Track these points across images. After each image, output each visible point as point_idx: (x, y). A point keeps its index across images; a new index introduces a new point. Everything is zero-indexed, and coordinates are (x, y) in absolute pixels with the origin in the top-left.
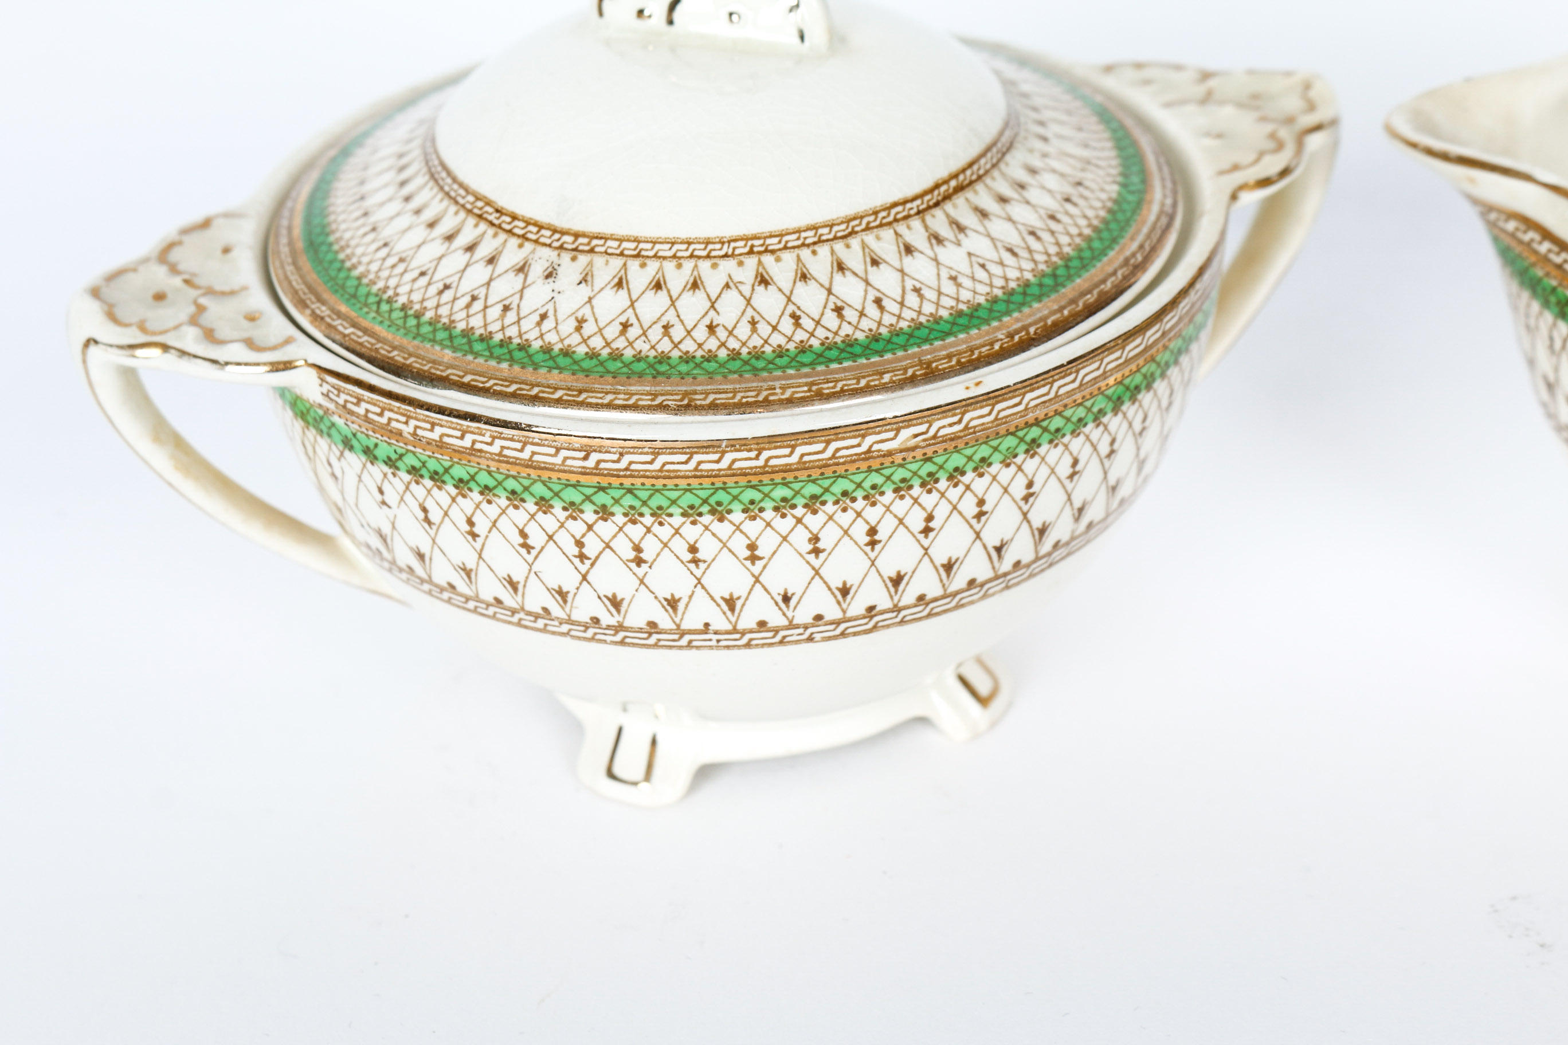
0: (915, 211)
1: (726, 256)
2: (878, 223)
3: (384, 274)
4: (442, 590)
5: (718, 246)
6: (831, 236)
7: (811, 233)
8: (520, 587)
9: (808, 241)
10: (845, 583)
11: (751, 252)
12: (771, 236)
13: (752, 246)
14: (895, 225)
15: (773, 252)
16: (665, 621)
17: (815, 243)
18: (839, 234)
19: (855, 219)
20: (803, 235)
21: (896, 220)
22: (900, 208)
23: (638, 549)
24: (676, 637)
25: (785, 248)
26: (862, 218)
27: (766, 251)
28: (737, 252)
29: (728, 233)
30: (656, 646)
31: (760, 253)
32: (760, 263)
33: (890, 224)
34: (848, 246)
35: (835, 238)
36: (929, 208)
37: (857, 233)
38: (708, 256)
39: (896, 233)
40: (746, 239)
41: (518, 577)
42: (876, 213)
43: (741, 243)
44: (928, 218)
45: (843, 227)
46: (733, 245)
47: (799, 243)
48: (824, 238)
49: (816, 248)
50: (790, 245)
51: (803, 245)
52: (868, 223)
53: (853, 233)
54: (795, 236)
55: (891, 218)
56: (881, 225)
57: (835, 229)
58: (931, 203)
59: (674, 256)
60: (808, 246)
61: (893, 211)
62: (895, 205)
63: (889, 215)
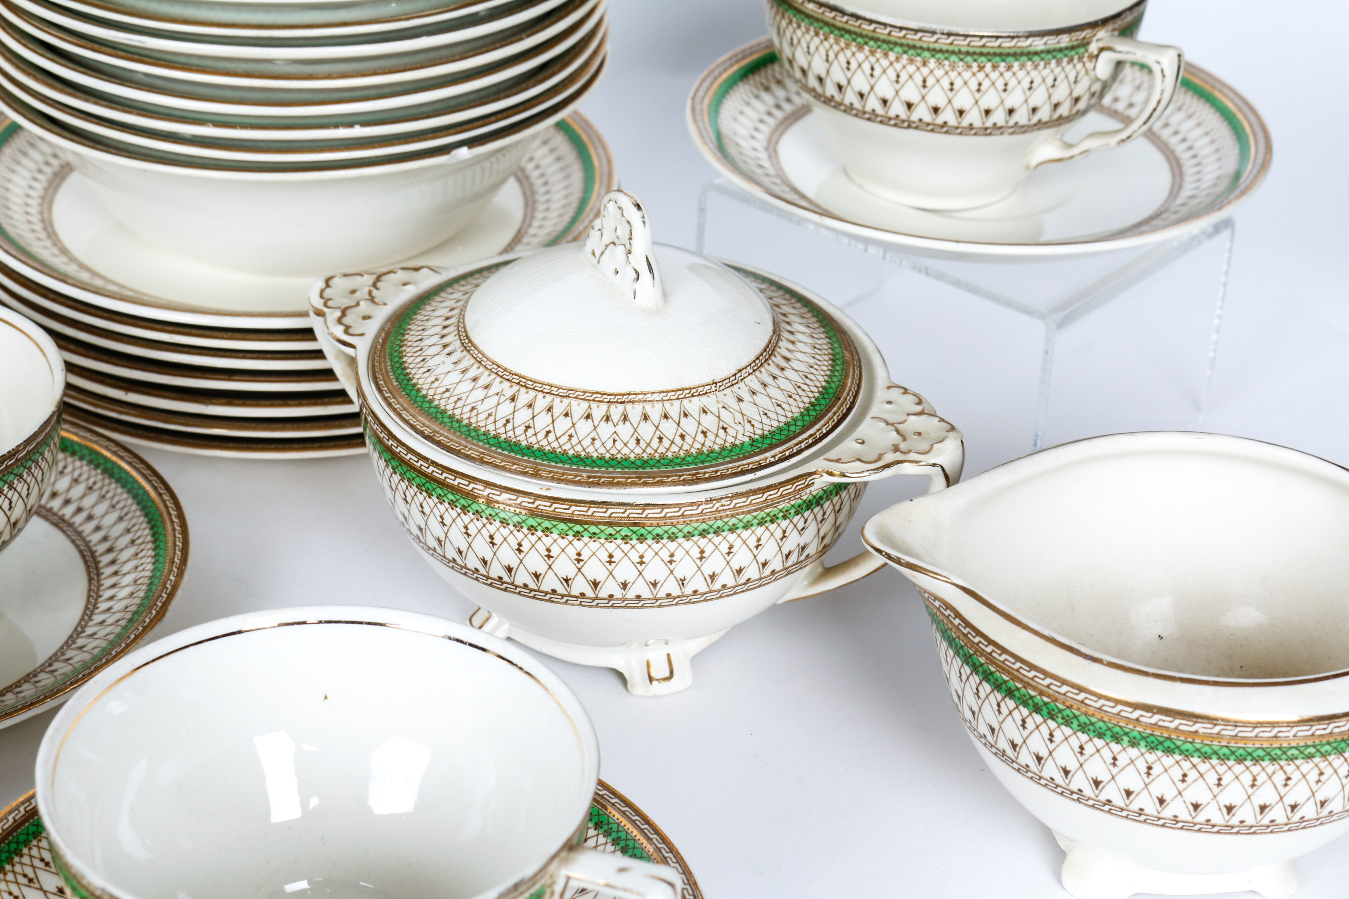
0: (608, 400)
1: (508, 380)
2: (583, 397)
5: (508, 374)
6: (556, 393)
7: (548, 387)
9: (545, 391)
11: (518, 383)
12: (531, 381)
13: (521, 381)
14: (592, 402)
15: (527, 388)
17: (547, 393)
18: (561, 394)
19: (573, 390)
20: (544, 386)
21: (594, 400)
22: (599, 396)
25: (533, 389)
26: (576, 391)
27: (525, 386)
28: (514, 380)
29: (515, 370)
31: (522, 386)
32: (519, 390)
33: (589, 400)
34: (561, 402)
35: (558, 395)
36: (617, 402)
37: (569, 397)
38: (502, 377)
39: (589, 406)
40: (520, 376)
42: (585, 392)
43: (517, 377)
44: (613, 407)
45: (565, 391)
46: (514, 376)
47: (540, 389)
48: (552, 392)
49: (547, 395)
50: (536, 388)
51: (542, 391)
52: (578, 395)
53: (568, 396)
54: (540, 385)
55: (591, 398)
56: (584, 399)
57: (560, 390)
58: (619, 401)
59: (490, 370)
60: (544, 392)
61: (595, 396)
62: (598, 393)
63: (591, 396)
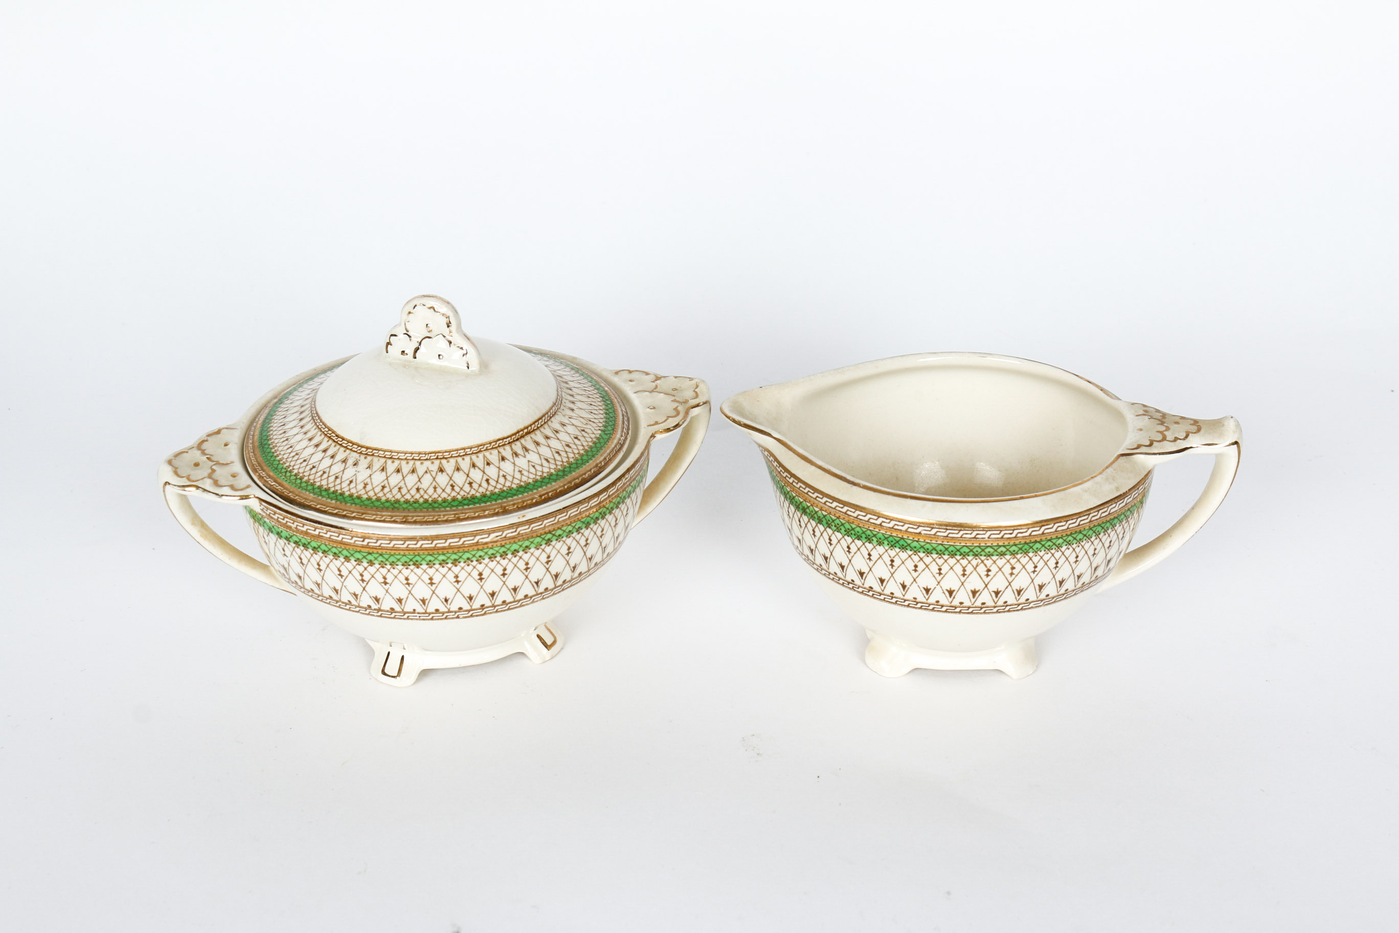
0: (508, 442)
1: (427, 459)
2: (491, 447)
3: (289, 460)
4: (309, 592)
5: (424, 455)
6: (470, 453)
7: (462, 451)
8: (339, 592)
9: (461, 454)
10: (470, 595)
11: (437, 458)
12: (446, 452)
13: (438, 456)
14: (498, 448)
15: (446, 458)
16: (397, 608)
17: (464, 455)
18: (474, 452)
19: (481, 445)
20: (459, 452)
21: (499, 446)
22: (501, 441)
23: (385, 578)
24: (402, 614)
25: (451, 457)
26: (484, 445)
27: (444, 458)
28: (432, 458)
29: (428, 450)
30: (394, 618)
31: (441, 459)
32: (441, 463)
33: (496, 448)
34: (478, 457)
35: (473, 453)
36: (514, 441)
37: (482, 451)
38: (419, 459)
39: (499, 452)
40: (435, 453)
41: (338, 587)
42: (490, 443)
43: (433, 455)
44: (513, 445)
45: (476, 449)
46: (430, 455)
47: (457, 455)
48: (468, 453)
50: (453, 456)
51: (459, 456)
52: (487, 447)
53: (480, 451)
54: (456, 452)
55: (497, 445)
56: (492, 448)
57: (473, 449)
58: (515, 439)
59: (406, 459)
60: (461, 456)
61: (498, 443)
62: (499, 440)
63: (496, 444)
